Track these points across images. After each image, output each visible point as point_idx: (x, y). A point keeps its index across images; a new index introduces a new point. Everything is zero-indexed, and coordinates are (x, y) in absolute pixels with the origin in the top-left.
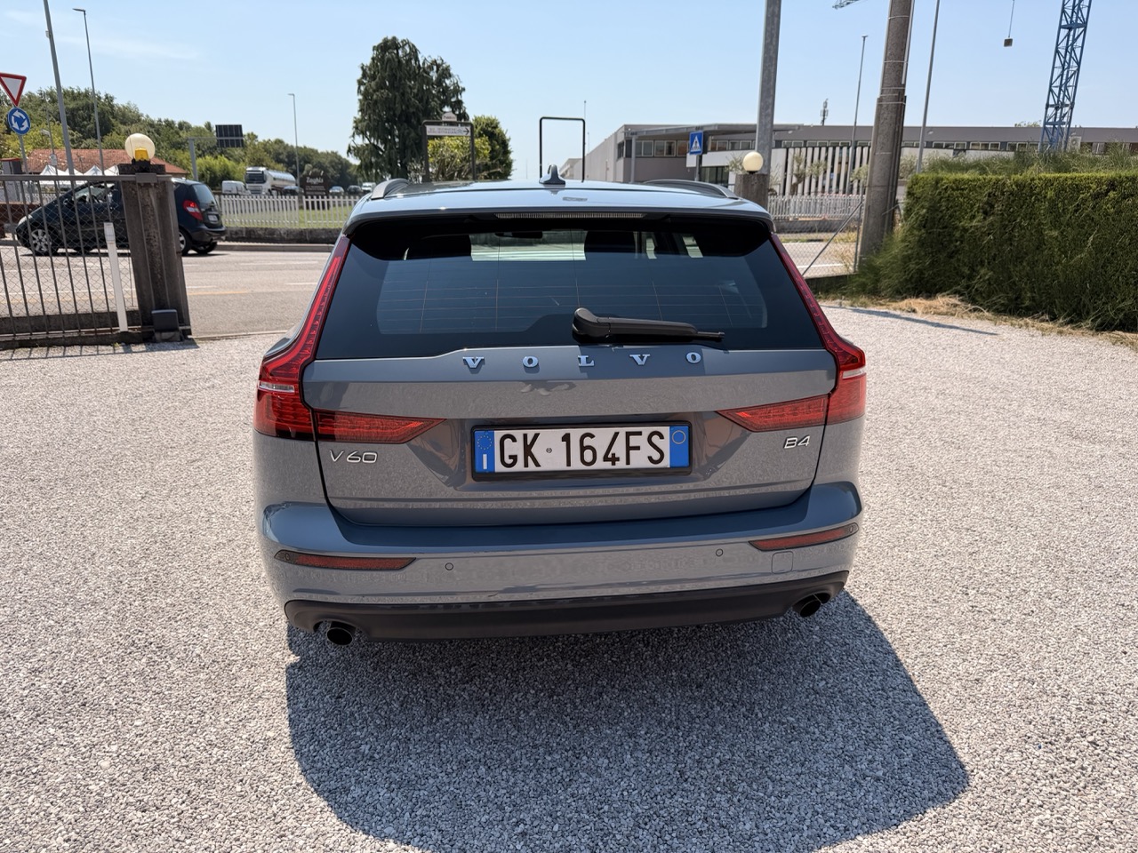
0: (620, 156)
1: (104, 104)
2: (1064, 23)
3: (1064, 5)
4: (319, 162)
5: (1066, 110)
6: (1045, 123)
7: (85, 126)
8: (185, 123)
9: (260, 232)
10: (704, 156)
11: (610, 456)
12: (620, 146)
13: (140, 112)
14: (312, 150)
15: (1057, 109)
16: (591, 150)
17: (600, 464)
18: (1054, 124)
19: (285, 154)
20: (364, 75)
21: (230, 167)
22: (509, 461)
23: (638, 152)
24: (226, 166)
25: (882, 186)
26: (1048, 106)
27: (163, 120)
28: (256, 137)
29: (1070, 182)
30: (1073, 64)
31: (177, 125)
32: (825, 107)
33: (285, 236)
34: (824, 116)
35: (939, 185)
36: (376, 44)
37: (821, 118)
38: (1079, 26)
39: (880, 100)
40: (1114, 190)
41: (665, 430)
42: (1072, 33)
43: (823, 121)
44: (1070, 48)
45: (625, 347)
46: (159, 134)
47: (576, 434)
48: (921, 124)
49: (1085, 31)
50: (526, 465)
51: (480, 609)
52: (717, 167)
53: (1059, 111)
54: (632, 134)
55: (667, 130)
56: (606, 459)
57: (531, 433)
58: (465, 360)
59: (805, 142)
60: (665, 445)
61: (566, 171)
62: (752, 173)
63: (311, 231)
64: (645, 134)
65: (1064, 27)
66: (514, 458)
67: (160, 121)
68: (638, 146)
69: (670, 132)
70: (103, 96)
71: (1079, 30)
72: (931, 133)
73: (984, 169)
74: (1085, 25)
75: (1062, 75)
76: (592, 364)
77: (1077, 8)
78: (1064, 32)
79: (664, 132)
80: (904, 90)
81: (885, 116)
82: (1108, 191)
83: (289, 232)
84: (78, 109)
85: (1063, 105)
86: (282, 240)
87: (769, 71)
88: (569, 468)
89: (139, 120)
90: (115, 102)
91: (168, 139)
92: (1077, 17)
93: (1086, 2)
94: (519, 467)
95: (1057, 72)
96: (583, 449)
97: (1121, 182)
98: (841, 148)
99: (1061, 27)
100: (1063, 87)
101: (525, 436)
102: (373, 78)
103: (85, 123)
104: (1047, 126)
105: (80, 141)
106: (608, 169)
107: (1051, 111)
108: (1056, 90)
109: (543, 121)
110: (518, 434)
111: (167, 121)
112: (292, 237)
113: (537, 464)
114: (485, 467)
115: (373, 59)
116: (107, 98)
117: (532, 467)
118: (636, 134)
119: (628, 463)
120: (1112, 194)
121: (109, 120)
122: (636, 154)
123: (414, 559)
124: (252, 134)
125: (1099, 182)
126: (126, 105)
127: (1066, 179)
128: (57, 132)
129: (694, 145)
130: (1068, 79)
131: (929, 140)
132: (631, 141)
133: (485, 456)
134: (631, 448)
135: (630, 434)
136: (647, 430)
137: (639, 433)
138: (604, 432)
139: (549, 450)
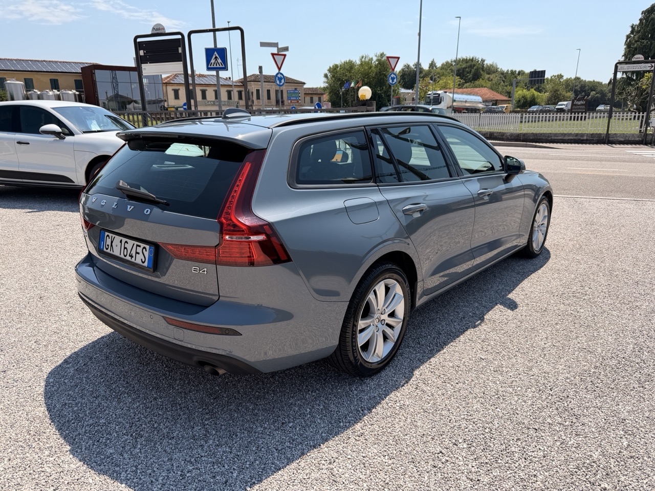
1: (479, 64)
4: (601, 90)
7: (467, 76)
8: (522, 71)
9: (495, 134)
13: (498, 67)
14: (598, 83)
17: (128, 257)
19: (579, 86)
20: (632, 32)
21: (536, 96)
22: (107, 247)
24: (533, 95)
27: (509, 70)
28: (563, 76)
31: (517, 73)
33: (509, 137)
36: (645, 9)
46: (506, 78)
47: (124, 240)
56: (130, 255)
57: (113, 236)
60: (146, 254)
63: (524, 135)
67: (508, 71)
70: (480, 60)
83: (512, 135)
84: (466, 68)
86: (508, 140)
88: (120, 256)
89: (497, 71)
90: (485, 63)
91: (510, 81)
94: (109, 250)
96: (125, 248)
102: (638, 32)
103: (468, 74)
105: (463, 84)
110: (110, 235)
111: (512, 71)
112: (513, 138)
113: (113, 251)
114: (102, 248)
115: (641, 20)
116: (482, 60)
117: (111, 252)
119: (135, 260)
121: (480, 72)
124: (561, 75)
126: (491, 64)
128: (453, 80)
133: (102, 243)
134: (137, 253)
135: (137, 245)
136: (143, 245)
137: (140, 246)
138: (131, 242)
139: (117, 246)
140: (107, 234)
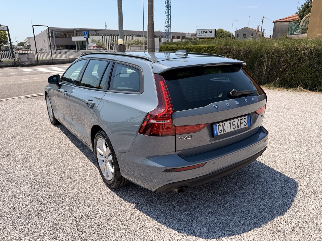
0: (49, 37)
2: (166, 6)
3: (165, 1)
5: (169, 27)
6: (165, 31)
10: (88, 38)
11: (238, 126)
12: (48, 34)
15: (167, 27)
16: (37, 35)
17: (237, 128)
18: (167, 31)
22: (220, 132)
23: (56, 36)
25: (152, 49)
26: (165, 27)
29: (199, 48)
30: (169, 16)
32: (106, 24)
34: (106, 26)
35: (168, 48)
37: (105, 27)
38: (169, 7)
39: (148, 25)
40: (209, 49)
41: (246, 117)
42: (168, 9)
43: (106, 28)
44: (168, 12)
45: (242, 98)
47: (232, 121)
48: (143, 30)
49: (170, 8)
50: (224, 132)
51: (220, 172)
52: (82, 41)
53: (168, 28)
54: (53, 30)
55: (64, 29)
56: (237, 127)
57: (223, 123)
58: (214, 106)
59: (106, 34)
60: (246, 121)
61: (27, 41)
62: (121, 45)
64: (57, 30)
65: (166, 7)
66: (221, 130)
68: (55, 34)
69: (65, 30)
71: (169, 8)
72: (138, 32)
73: (178, 44)
74: (170, 7)
75: (167, 19)
76: (239, 103)
77: (168, 2)
78: (166, 8)
79: (63, 30)
80: (154, 23)
81: (150, 29)
82: (207, 50)
85: (168, 26)
87: (121, 16)
88: (231, 131)
92: (169, 5)
93: (170, 1)
94: (222, 133)
95: (166, 18)
96: (233, 125)
97: (210, 48)
98: (115, 36)
99: (165, 7)
100: (168, 22)
101: (223, 124)
104: (166, 32)
106: (45, 41)
107: (166, 28)
108: (166, 23)
109: (34, 26)
110: (221, 124)
113: (226, 131)
114: (216, 134)
117: (225, 132)
118: (54, 30)
119: (241, 127)
120: (208, 50)
122: (55, 36)
123: (206, 163)
125: (205, 47)
127: (198, 47)
129: (85, 35)
130: (169, 20)
131: (138, 34)
132: (53, 32)
133: (216, 131)
134: (241, 123)
135: (241, 120)
136: (243, 118)
137: (242, 119)
138: (236, 120)
139: (227, 127)
140: (218, 125)
